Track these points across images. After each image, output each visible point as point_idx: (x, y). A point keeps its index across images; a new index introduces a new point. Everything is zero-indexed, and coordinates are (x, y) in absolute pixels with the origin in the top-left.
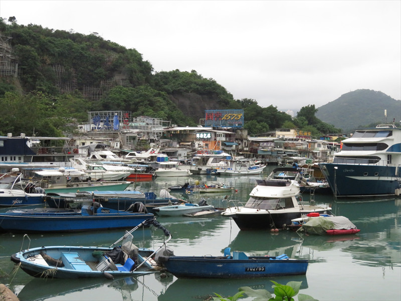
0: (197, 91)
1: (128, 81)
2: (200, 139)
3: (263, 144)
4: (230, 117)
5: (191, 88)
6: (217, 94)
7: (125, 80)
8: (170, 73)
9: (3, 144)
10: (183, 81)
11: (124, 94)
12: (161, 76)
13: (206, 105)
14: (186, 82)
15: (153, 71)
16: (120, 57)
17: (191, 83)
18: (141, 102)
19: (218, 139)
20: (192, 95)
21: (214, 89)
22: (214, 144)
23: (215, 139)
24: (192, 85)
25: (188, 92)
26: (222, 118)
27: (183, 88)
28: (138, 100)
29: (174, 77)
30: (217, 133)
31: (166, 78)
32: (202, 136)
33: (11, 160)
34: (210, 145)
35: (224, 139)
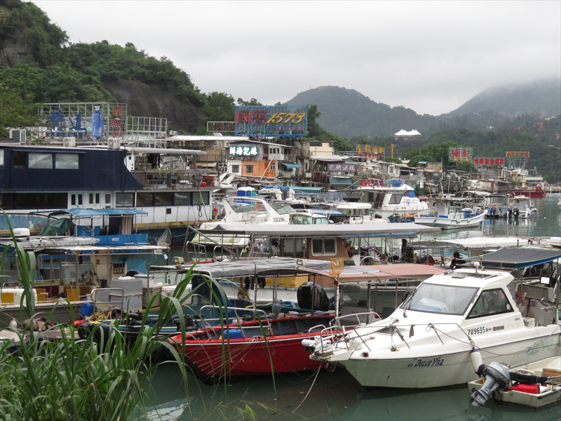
0: (142, 78)
1: (31, 56)
2: (236, 157)
3: (335, 167)
4: (281, 118)
5: (132, 72)
6: (176, 84)
7: (26, 54)
8: (93, 46)
9: (77, 164)
10: (118, 61)
11: (32, 77)
12: (77, 50)
13: (157, 101)
14: (122, 61)
15: (66, 41)
16: (14, 15)
17: (132, 63)
18: (63, 92)
19: (271, 157)
20: (135, 83)
21: (170, 74)
22: (264, 166)
23: (266, 158)
24: (134, 68)
25: (127, 79)
26: (266, 120)
27: (119, 71)
28: (57, 89)
29: (101, 54)
30: (270, 147)
31: (88, 55)
32: (240, 152)
33: (91, 202)
34: (255, 168)
35: (282, 157)
